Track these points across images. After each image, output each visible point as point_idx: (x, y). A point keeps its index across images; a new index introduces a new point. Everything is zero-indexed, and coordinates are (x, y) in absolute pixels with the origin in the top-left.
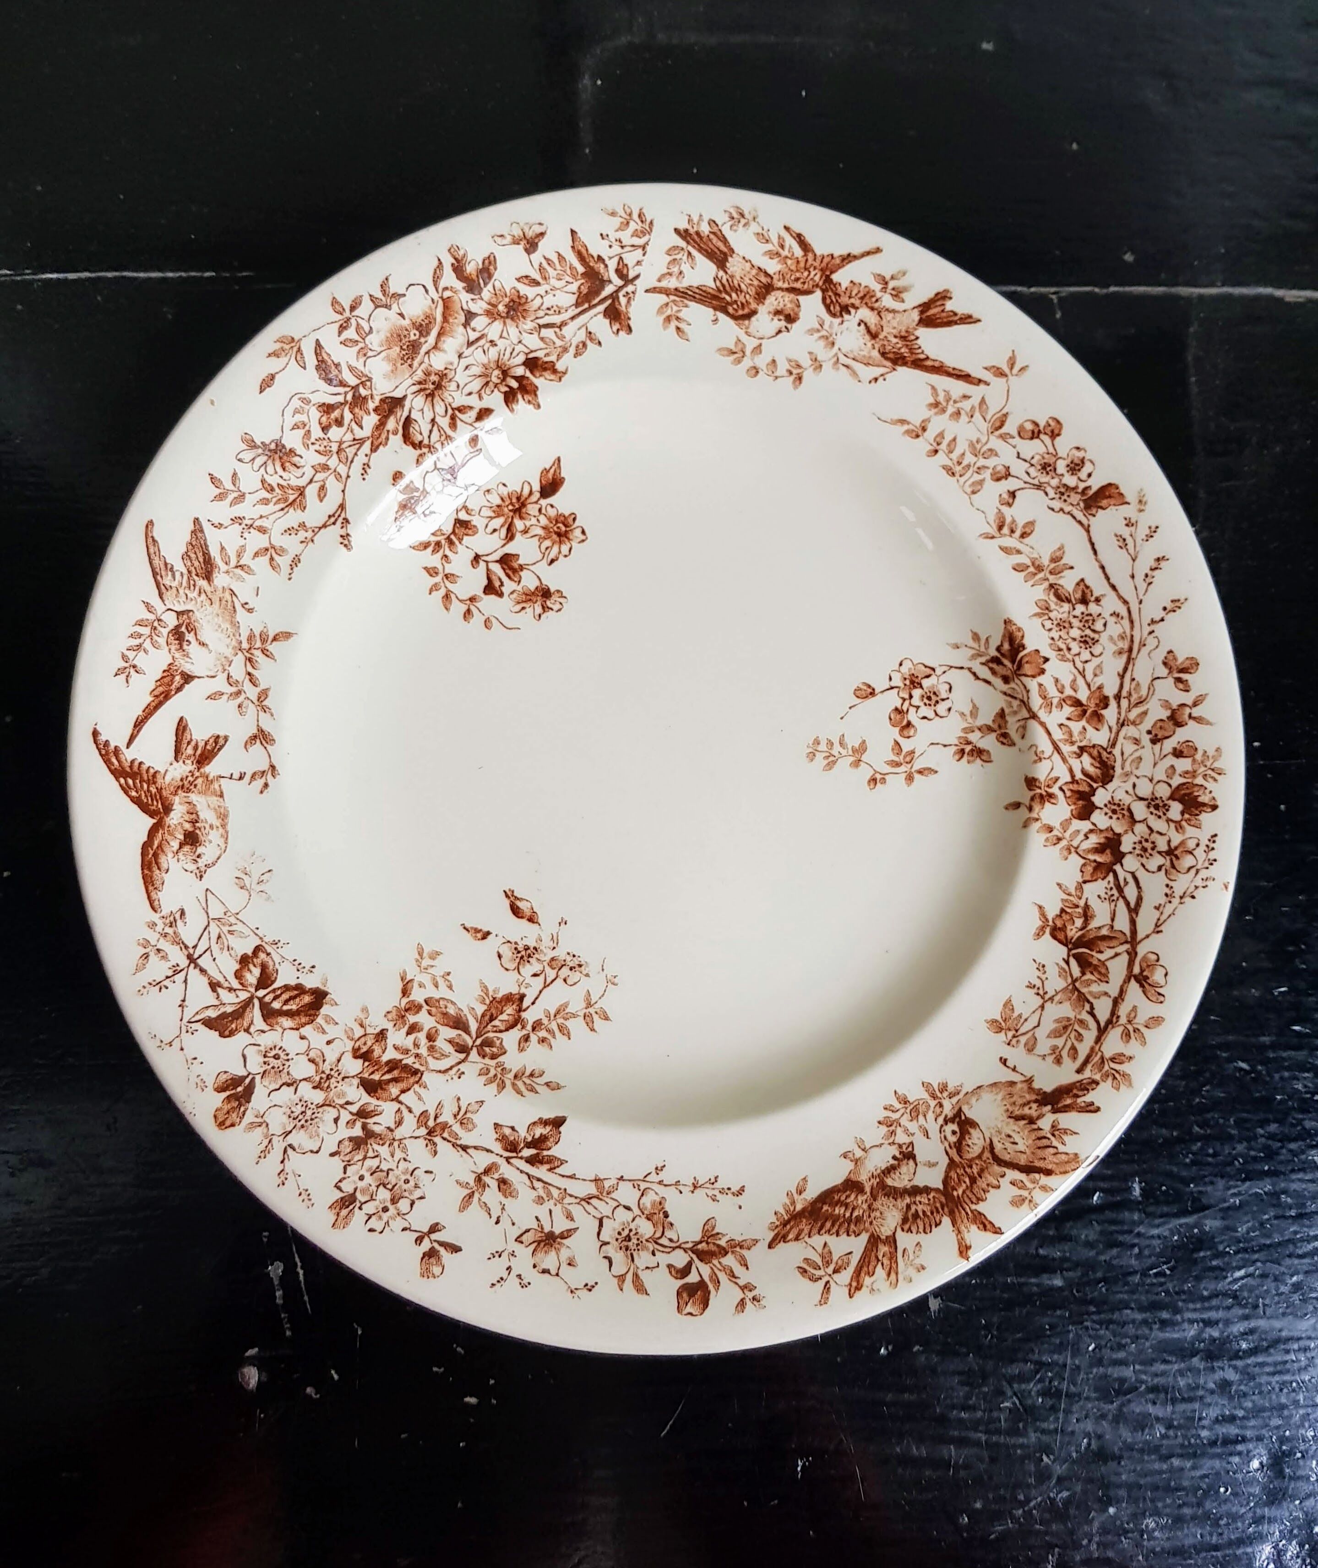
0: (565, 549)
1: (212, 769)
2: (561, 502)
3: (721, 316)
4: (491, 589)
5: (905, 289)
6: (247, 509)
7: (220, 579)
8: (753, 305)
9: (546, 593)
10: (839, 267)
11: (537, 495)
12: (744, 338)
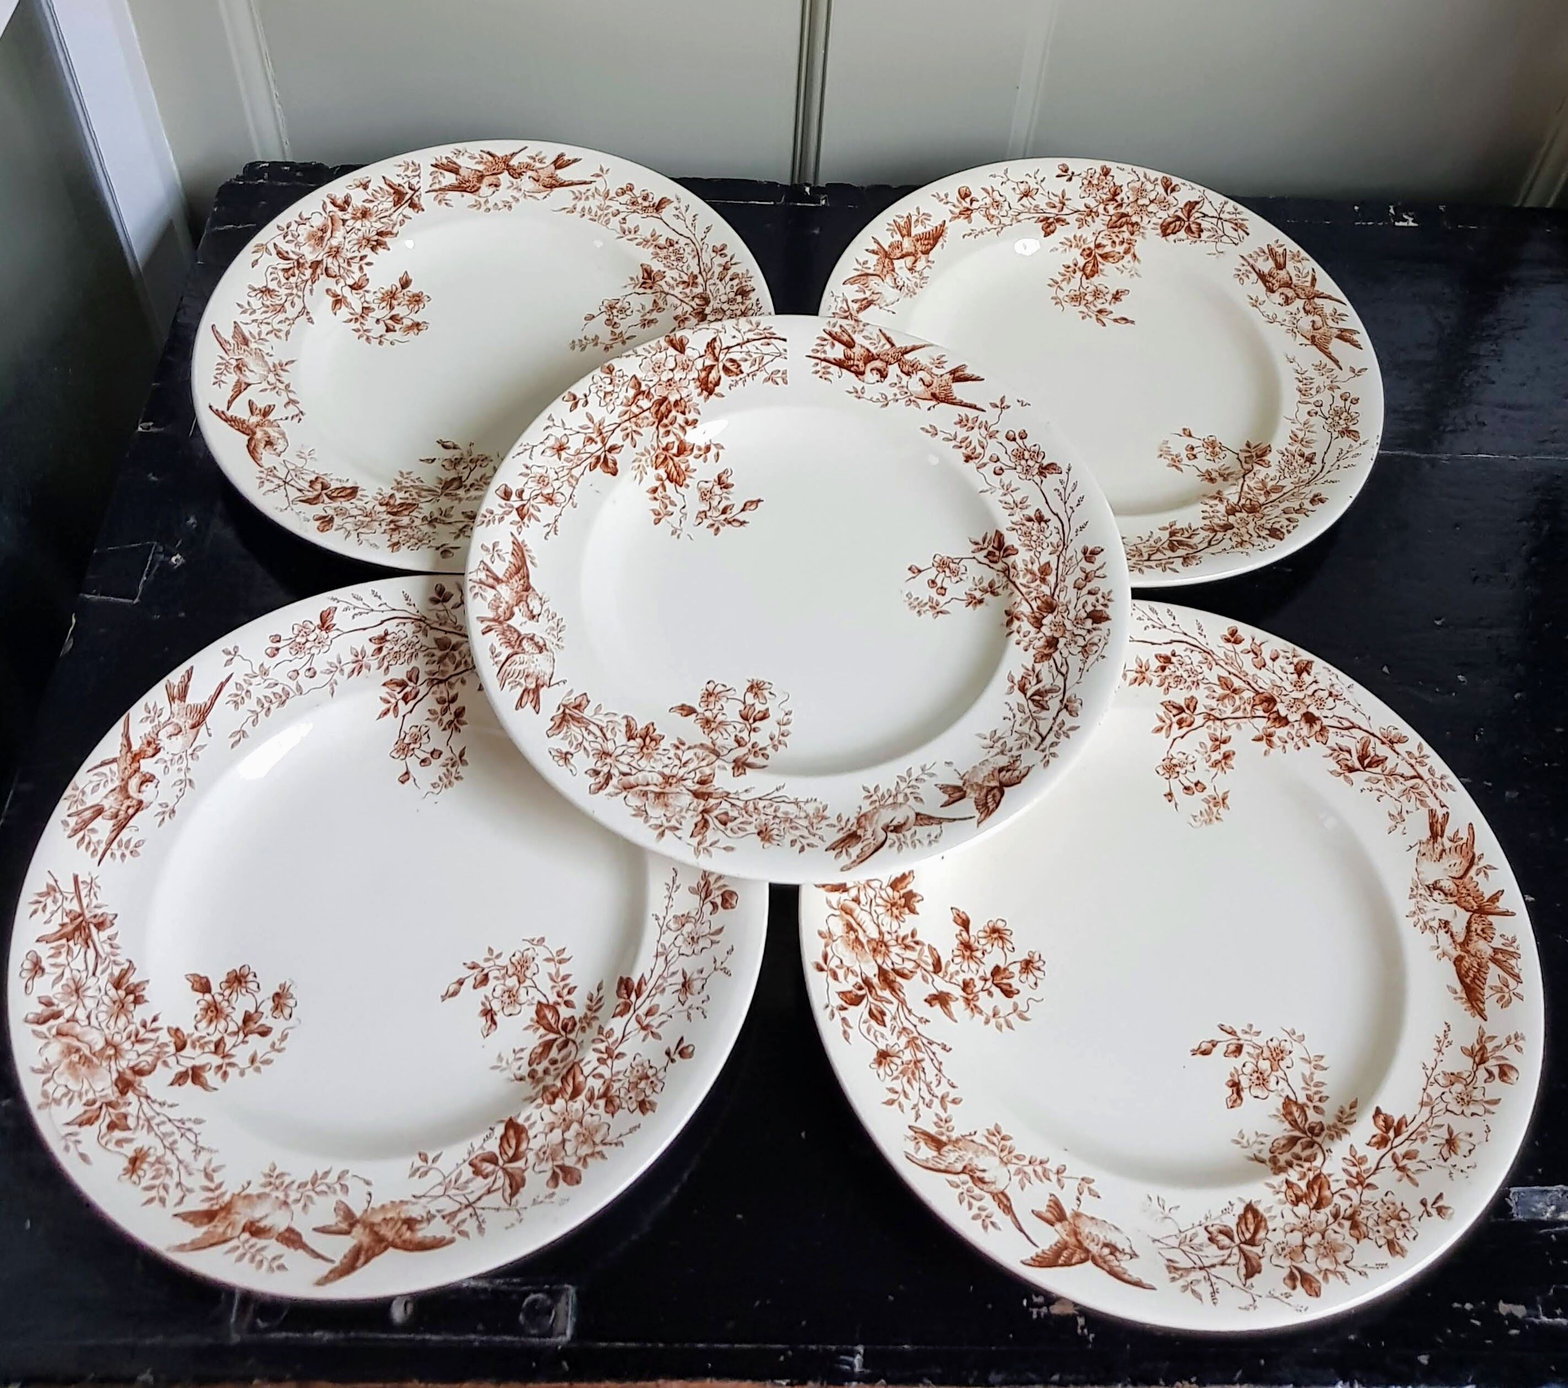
0: (421, 306)
1: (271, 417)
2: (413, 289)
4: (388, 330)
5: (544, 158)
6: (257, 316)
7: (253, 345)
8: (478, 185)
9: (418, 324)
11: (400, 289)
12: (479, 199)
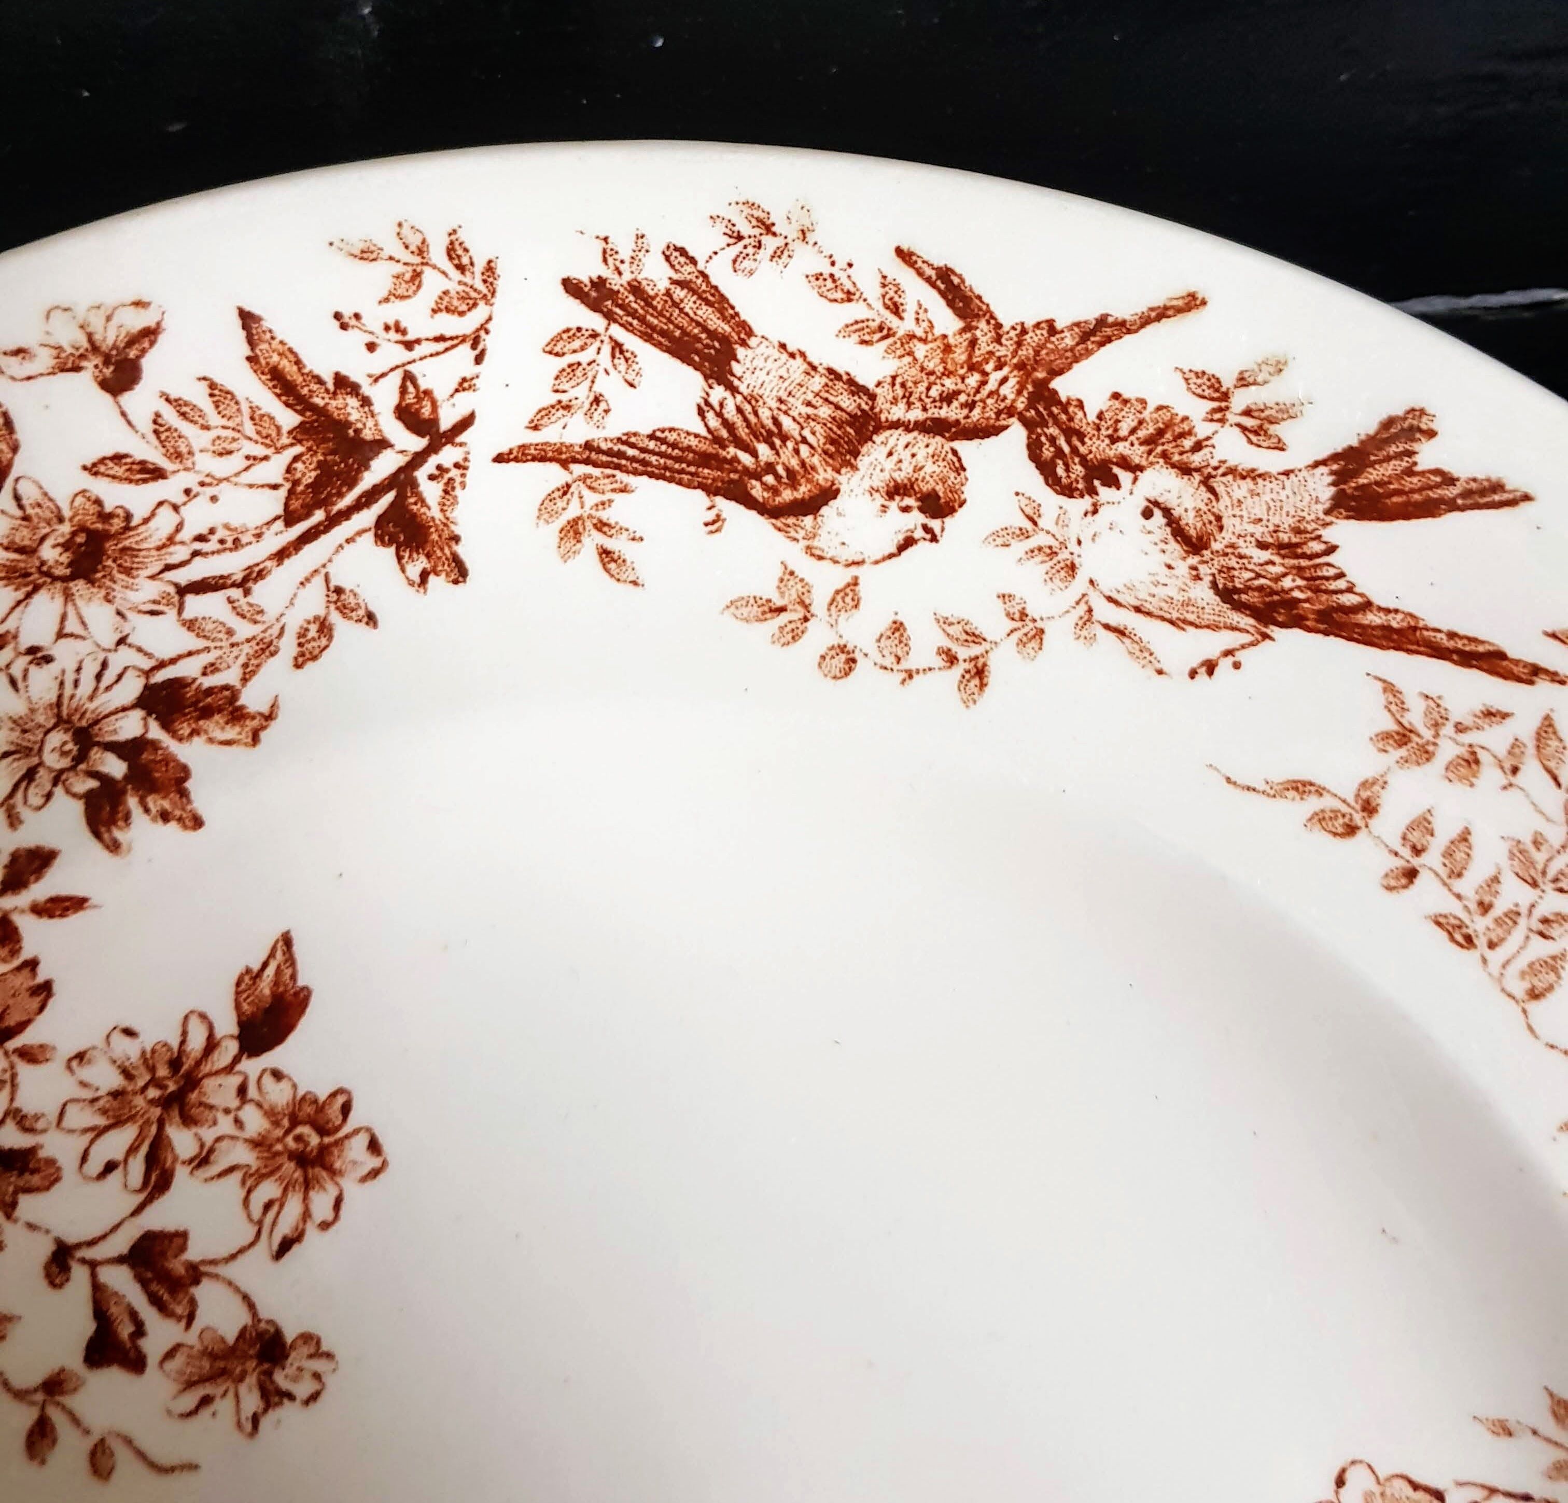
0: (321, 1204)
2: (305, 1060)
3: (728, 508)
4: (106, 1347)
5: (1287, 413)
8: (824, 475)
9: (271, 1347)
10: (1076, 357)
11: (231, 1048)
12: (805, 567)
